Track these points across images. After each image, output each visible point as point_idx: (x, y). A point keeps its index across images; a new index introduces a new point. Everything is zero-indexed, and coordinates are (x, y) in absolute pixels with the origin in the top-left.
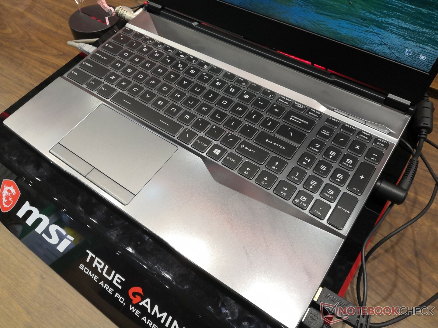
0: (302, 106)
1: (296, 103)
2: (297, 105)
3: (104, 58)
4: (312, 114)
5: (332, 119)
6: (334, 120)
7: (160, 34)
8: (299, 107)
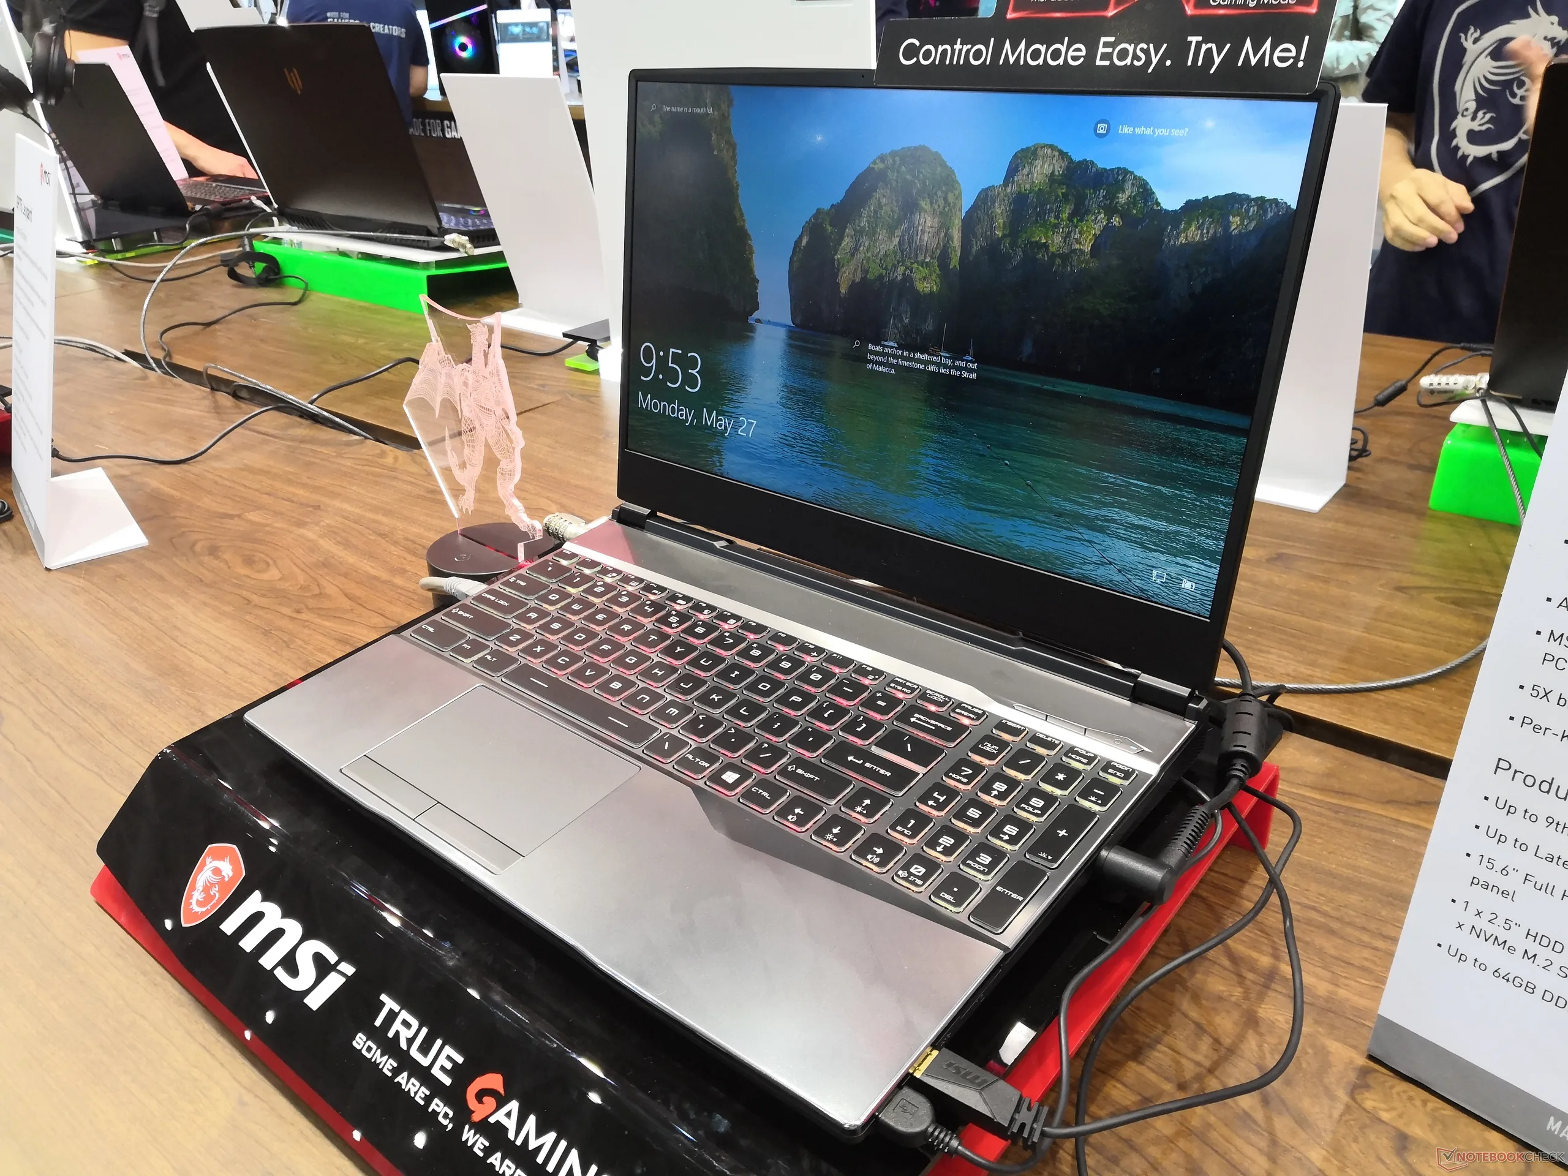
0: (942, 697)
1: (928, 692)
2: (930, 695)
3: (502, 602)
4: (963, 712)
5: (1009, 723)
6: (1014, 725)
7: (637, 562)
8: (935, 698)
